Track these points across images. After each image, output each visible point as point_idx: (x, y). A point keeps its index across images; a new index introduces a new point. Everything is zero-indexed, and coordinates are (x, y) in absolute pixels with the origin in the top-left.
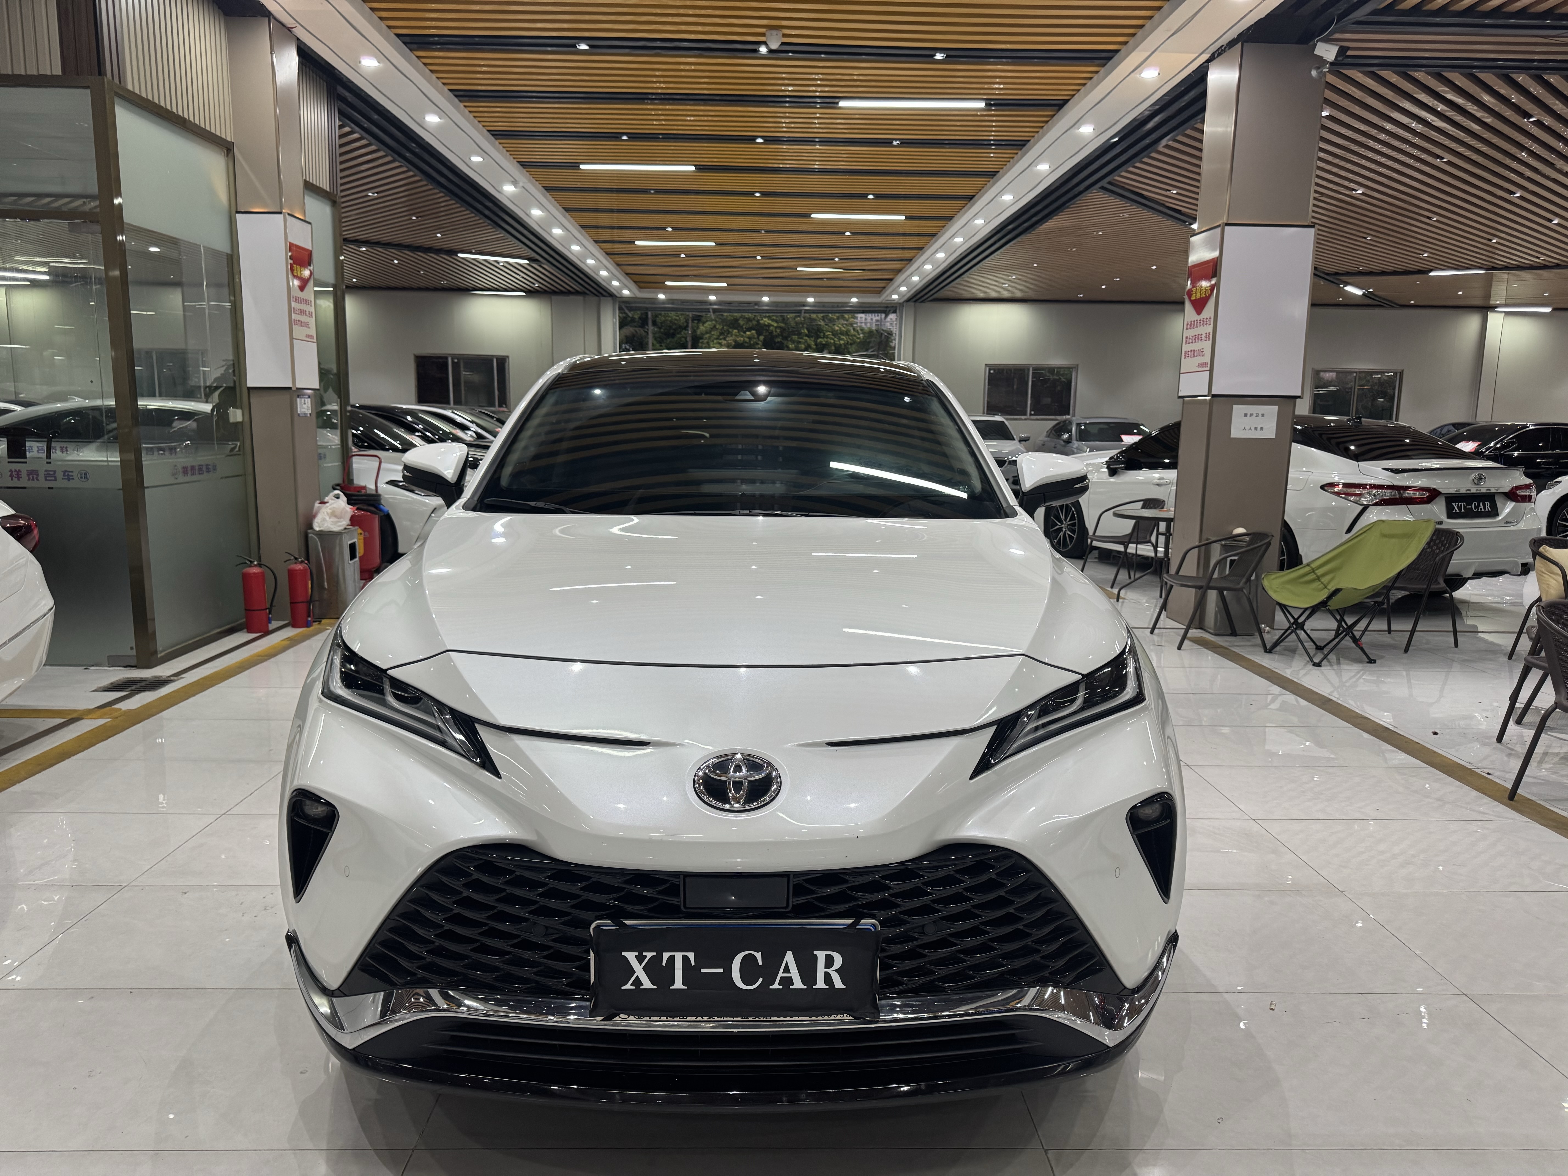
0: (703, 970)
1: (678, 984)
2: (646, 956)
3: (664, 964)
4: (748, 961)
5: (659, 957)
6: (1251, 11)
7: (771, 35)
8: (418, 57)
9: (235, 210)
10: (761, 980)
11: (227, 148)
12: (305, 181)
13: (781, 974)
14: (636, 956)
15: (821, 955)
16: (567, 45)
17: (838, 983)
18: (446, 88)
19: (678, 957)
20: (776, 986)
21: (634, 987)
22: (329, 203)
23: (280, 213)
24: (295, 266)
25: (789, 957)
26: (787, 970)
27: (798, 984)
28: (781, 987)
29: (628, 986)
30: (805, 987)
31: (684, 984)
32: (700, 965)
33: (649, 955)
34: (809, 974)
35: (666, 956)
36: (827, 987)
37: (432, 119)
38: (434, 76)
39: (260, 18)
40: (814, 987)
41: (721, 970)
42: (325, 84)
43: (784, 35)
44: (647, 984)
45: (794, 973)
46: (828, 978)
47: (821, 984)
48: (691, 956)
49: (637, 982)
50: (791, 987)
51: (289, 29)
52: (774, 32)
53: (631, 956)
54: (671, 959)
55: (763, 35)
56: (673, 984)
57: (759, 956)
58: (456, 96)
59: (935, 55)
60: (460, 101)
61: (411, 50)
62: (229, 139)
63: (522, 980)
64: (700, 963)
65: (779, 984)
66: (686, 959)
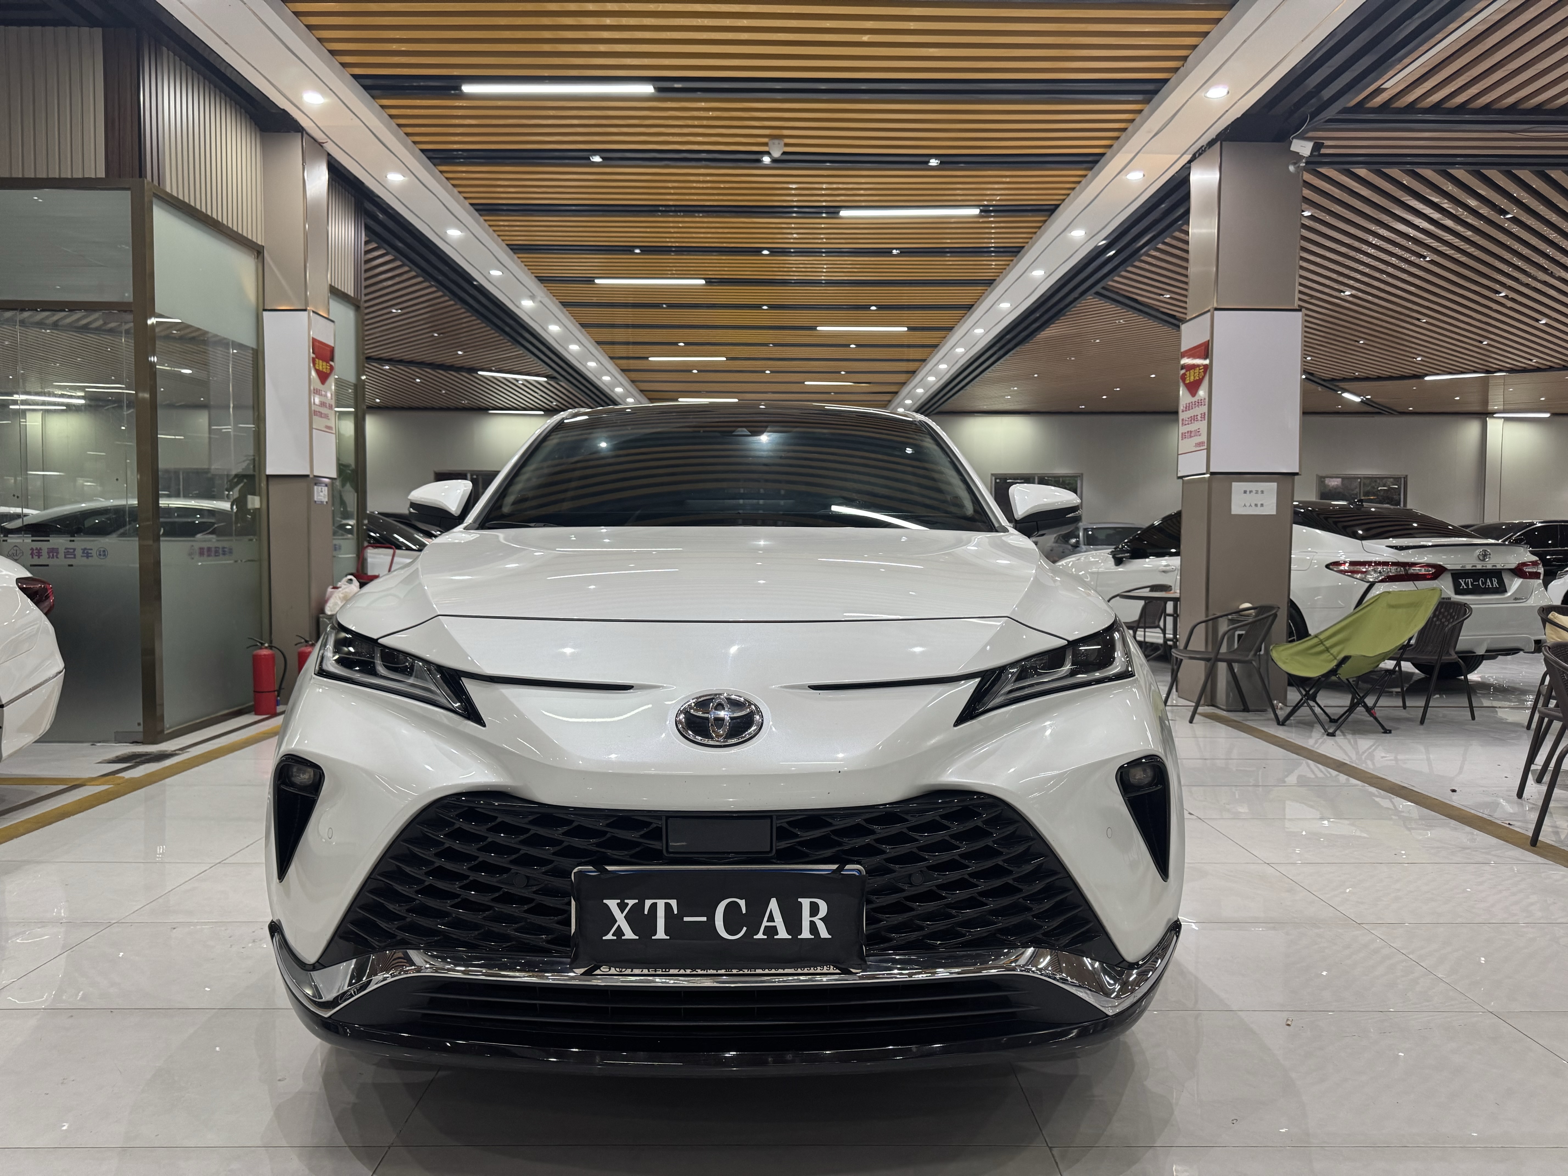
0: (686, 919)
1: (661, 934)
2: (627, 904)
3: (646, 912)
4: (732, 909)
5: (641, 905)
6: (1227, 111)
7: (774, 144)
8: (441, 172)
9: (262, 308)
10: (745, 929)
11: (257, 251)
12: (331, 285)
13: (765, 923)
14: (618, 904)
15: (806, 903)
16: (580, 157)
17: (824, 933)
18: (467, 202)
19: (661, 904)
20: (760, 936)
21: (615, 938)
22: (353, 307)
23: (305, 310)
24: (317, 360)
25: (773, 905)
26: (771, 918)
27: (783, 934)
28: (766, 937)
29: (610, 936)
30: (790, 937)
31: (666, 934)
32: (681, 914)
33: (631, 902)
34: (793, 924)
35: (648, 903)
36: (813, 937)
37: (454, 233)
38: (455, 190)
39: (293, 134)
40: (799, 937)
41: (704, 919)
42: (353, 198)
43: (786, 145)
44: (629, 934)
45: (779, 922)
46: (813, 927)
47: (806, 934)
48: (674, 903)
49: (619, 932)
50: (775, 937)
51: (320, 144)
52: (776, 141)
53: (612, 904)
54: (654, 907)
55: (766, 144)
56: (655, 934)
57: (742, 903)
58: (477, 210)
59: (929, 162)
60: (481, 215)
61: (435, 165)
62: (259, 243)
63: (502, 938)
64: (683, 911)
65: (764, 934)
66: (668, 907)
